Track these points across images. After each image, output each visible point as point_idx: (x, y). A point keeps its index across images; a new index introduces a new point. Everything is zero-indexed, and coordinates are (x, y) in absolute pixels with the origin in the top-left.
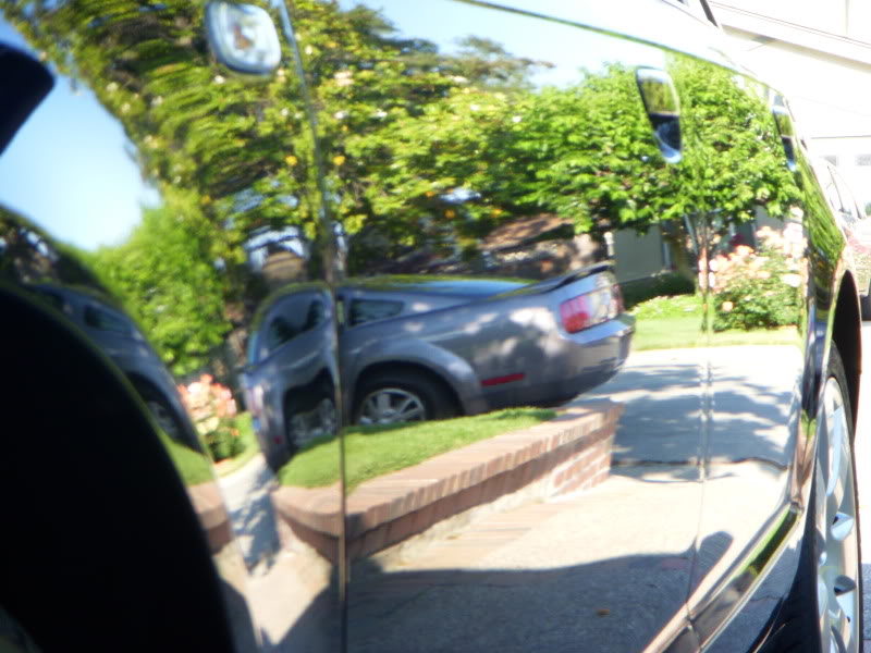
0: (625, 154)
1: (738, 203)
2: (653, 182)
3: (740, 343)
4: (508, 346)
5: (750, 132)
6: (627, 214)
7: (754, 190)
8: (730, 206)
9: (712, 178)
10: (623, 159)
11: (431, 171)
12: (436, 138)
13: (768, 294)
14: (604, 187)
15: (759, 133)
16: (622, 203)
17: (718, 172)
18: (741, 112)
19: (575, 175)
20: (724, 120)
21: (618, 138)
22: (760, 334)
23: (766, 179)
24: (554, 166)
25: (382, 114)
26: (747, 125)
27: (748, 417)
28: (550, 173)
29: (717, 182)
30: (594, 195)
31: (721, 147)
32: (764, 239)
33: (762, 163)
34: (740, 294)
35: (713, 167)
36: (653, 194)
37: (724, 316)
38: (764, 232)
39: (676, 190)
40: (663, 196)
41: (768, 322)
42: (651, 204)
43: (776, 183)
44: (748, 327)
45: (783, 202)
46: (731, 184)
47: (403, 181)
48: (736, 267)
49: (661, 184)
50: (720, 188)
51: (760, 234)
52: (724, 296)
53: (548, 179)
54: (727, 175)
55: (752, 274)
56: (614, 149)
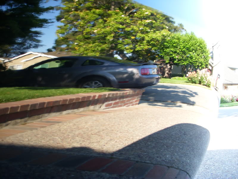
0: (180, 50)
1: (196, 65)
2: (183, 57)
3: (190, 85)
4: (125, 75)
5: (202, 55)
6: (175, 62)
7: (199, 64)
8: (195, 65)
9: (194, 60)
10: (180, 51)
11: (149, 44)
12: (154, 37)
13: (196, 79)
14: (173, 56)
15: (203, 55)
16: (175, 59)
17: (196, 59)
18: (203, 51)
19: (170, 52)
20: (200, 51)
21: (181, 47)
22: (194, 84)
23: (201, 63)
24: (168, 49)
25: (149, 30)
26: (203, 53)
27: (187, 95)
28: (166, 50)
29: (195, 61)
30: (171, 56)
31: (198, 55)
32: (198, 71)
33: (201, 60)
34: (192, 78)
35: (195, 58)
36: (182, 59)
37: (189, 81)
38: (198, 70)
39: (186, 60)
40: (183, 60)
41: (195, 83)
42: (181, 61)
43: (202, 64)
44: (192, 83)
45: (202, 67)
46: (197, 62)
47: (144, 45)
48: (193, 74)
49: (184, 58)
50: (195, 62)
51: (197, 70)
52: (190, 78)
53: (166, 51)
54: (197, 60)
55: (194, 76)
56: (179, 48)
